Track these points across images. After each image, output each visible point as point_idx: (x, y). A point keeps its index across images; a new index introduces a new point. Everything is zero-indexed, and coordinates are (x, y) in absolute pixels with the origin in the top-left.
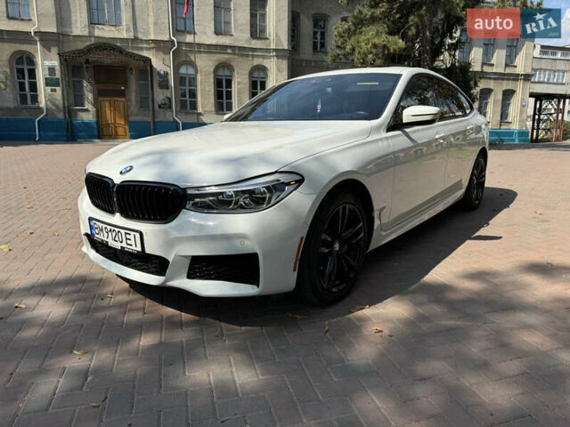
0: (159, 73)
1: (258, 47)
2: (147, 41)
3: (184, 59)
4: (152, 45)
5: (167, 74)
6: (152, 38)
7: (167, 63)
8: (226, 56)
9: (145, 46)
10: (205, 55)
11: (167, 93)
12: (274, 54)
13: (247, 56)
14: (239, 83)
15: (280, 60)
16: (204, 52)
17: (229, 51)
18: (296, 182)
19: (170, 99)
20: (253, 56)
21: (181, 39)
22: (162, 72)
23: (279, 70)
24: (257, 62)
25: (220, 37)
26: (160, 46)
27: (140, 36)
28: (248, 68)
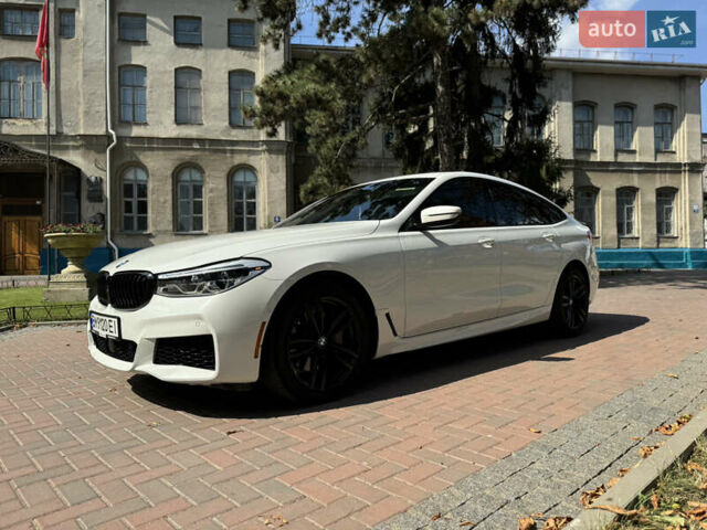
0: (88, 180)
1: (241, 138)
2: (74, 138)
3: (128, 159)
4: (80, 143)
5: (100, 181)
6: (82, 132)
7: (101, 165)
8: (191, 153)
9: (71, 143)
10: (161, 153)
11: (99, 207)
12: (264, 147)
13: (225, 151)
14: (211, 191)
15: (274, 156)
16: (158, 149)
17: (196, 146)
18: (262, 268)
19: (103, 217)
20: (232, 152)
21: (124, 132)
22: (93, 179)
23: (272, 170)
24: (239, 159)
25: (183, 126)
26: (91, 143)
27: (66, 131)
28: (226, 169)
